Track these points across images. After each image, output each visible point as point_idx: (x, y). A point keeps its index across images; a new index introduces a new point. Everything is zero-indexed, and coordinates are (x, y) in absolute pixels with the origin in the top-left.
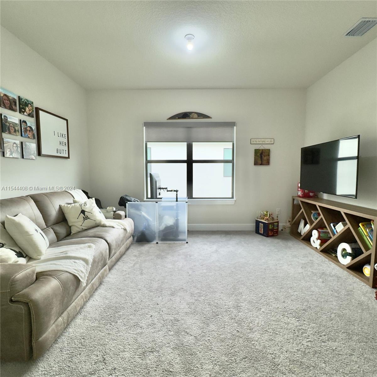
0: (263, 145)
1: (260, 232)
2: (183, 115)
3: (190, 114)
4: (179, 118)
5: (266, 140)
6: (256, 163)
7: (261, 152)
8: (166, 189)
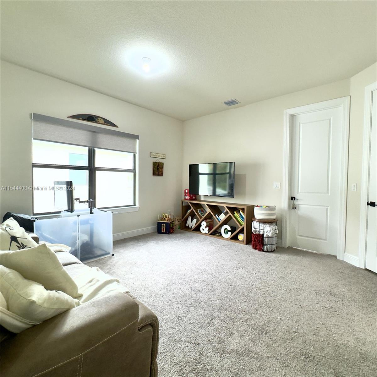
0: (159, 159)
1: (162, 231)
2: (88, 117)
3: (96, 117)
4: (83, 119)
5: (161, 155)
6: (154, 174)
7: (157, 164)
8: (78, 200)
